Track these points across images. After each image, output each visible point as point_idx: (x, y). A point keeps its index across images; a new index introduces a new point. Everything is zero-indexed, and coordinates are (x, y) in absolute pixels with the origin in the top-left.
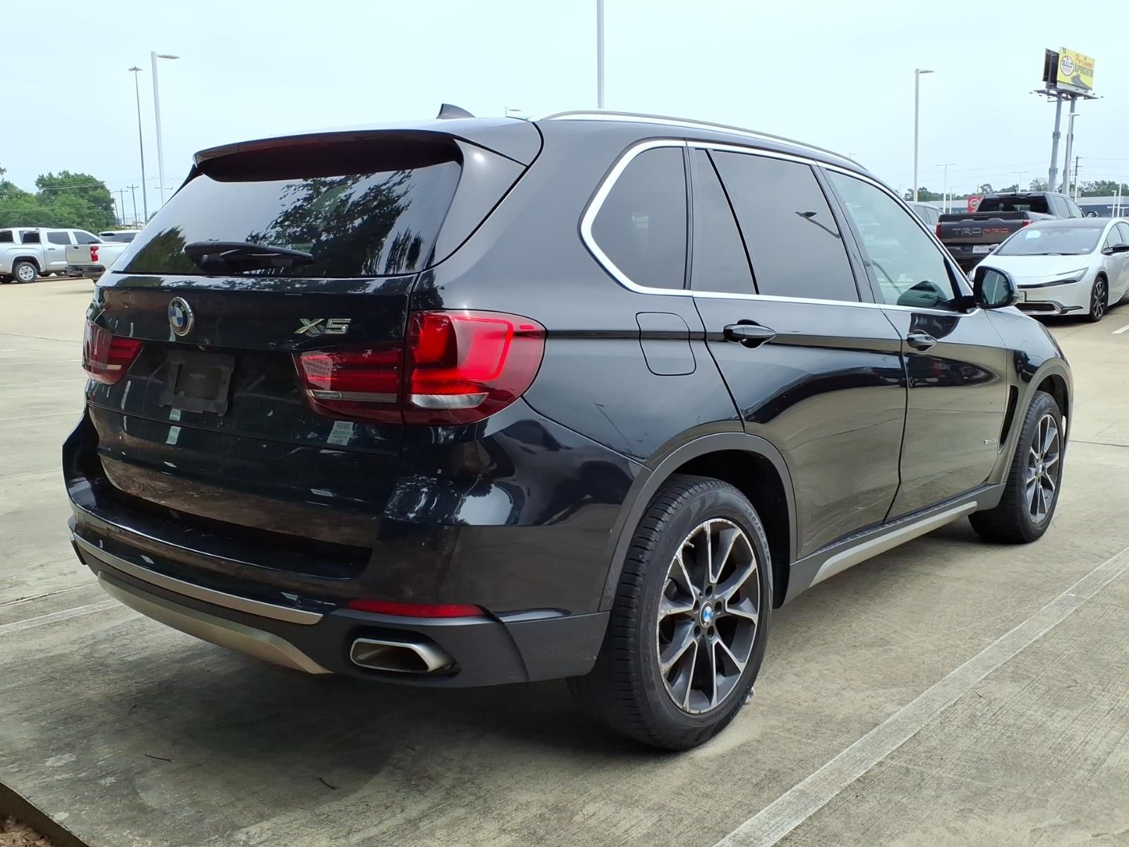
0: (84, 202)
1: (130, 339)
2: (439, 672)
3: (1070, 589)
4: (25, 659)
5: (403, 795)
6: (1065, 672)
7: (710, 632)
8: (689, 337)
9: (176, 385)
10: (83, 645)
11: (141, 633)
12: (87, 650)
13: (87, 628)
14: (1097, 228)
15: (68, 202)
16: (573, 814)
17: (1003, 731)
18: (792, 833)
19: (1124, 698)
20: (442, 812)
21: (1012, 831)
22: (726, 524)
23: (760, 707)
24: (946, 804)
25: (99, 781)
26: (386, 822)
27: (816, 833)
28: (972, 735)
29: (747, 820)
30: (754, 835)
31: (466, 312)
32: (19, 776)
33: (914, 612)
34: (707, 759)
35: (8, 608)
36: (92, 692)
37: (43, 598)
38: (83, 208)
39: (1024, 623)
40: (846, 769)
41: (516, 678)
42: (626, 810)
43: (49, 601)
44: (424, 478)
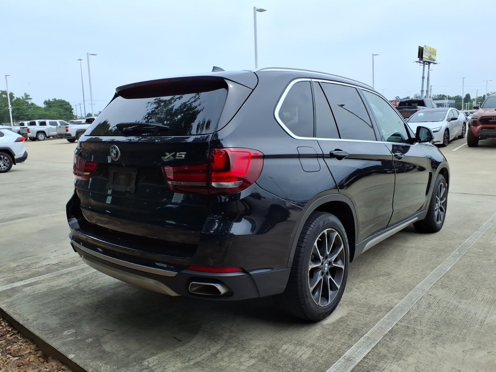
0: (62, 110)
1: (92, 162)
2: (225, 295)
3: (456, 250)
4: (52, 289)
5: (209, 343)
6: (461, 284)
7: (327, 273)
8: (317, 156)
9: (113, 180)
10: (74, 283)
11: (97, 278)
12: (76, 285)
13: (75, 276)
14: (444, 111)
15: (56, 110)
16: (278, 349)
17: (442, 309)
18: (367, 355)
19: (486, 294)
20: (225, 350)
21: (455, 352)
22: (332, 230)
23: (345, 302)
24: (426, 341)
25: (85, 341)
26: (203, 355)
27: (377, 355)
28: (430, 312)
29: (348, 350)
30: (352, 356)
31: (232, 149)
32: (53, 339)
33: (398, 261)
34: (328, 324)
35: (43, 268)
36: (80, 303)
37: (57, 264)
38: (62, 112)
39: (441, 264)
40: (383, 327)
41: (255, 296)
42: (299, 347)
43: (60, 265)
44: (216, 216)
